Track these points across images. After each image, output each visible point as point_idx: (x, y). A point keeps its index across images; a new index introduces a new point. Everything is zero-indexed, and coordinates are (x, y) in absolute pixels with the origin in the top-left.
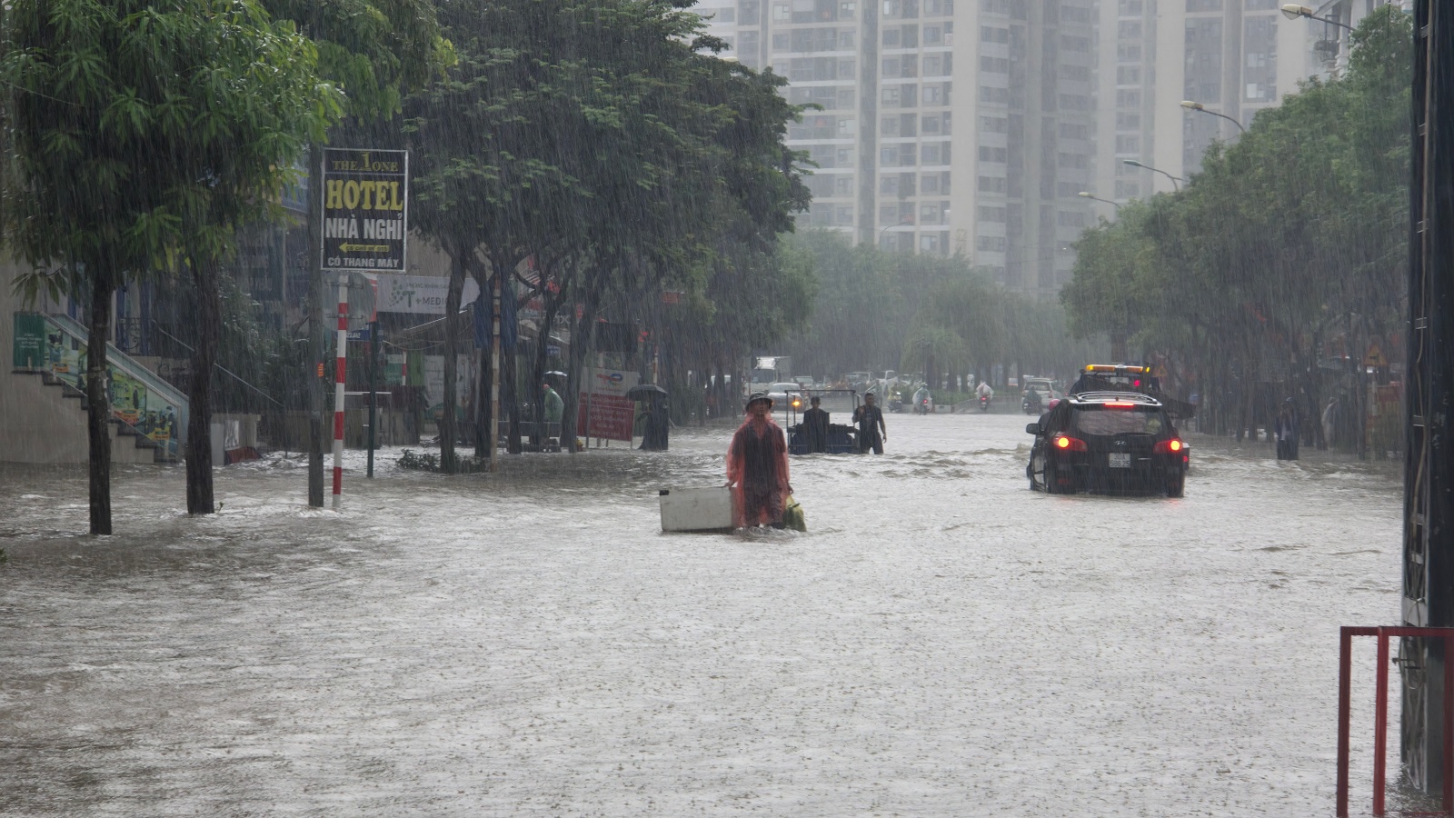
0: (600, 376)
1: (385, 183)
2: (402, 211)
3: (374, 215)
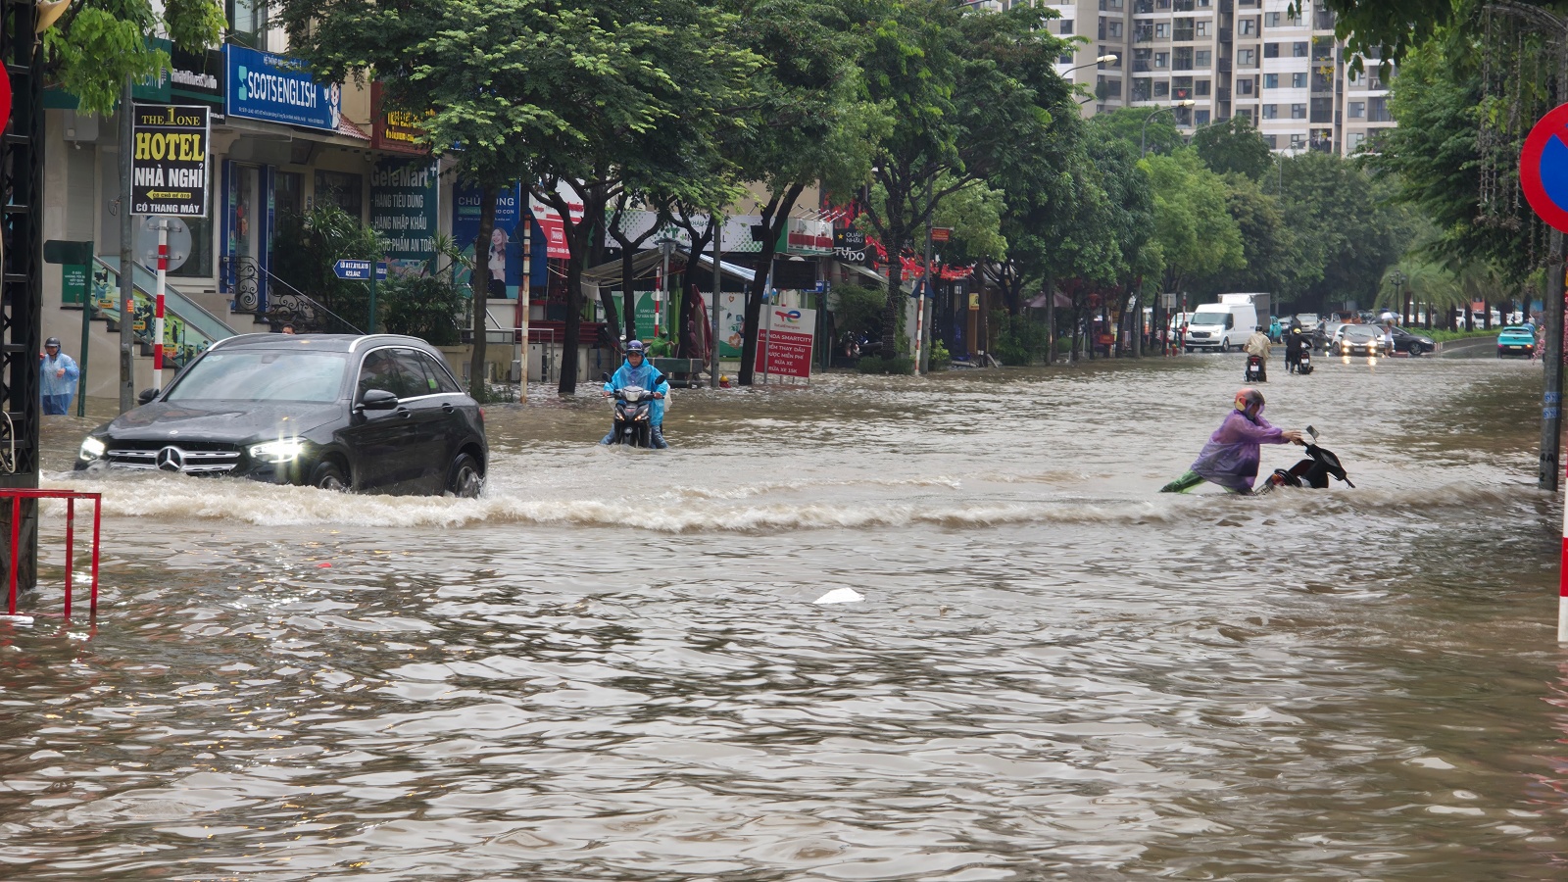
0: (777, 313)
1: (189, 136)
2: (203, 162)
3: (179, 165)
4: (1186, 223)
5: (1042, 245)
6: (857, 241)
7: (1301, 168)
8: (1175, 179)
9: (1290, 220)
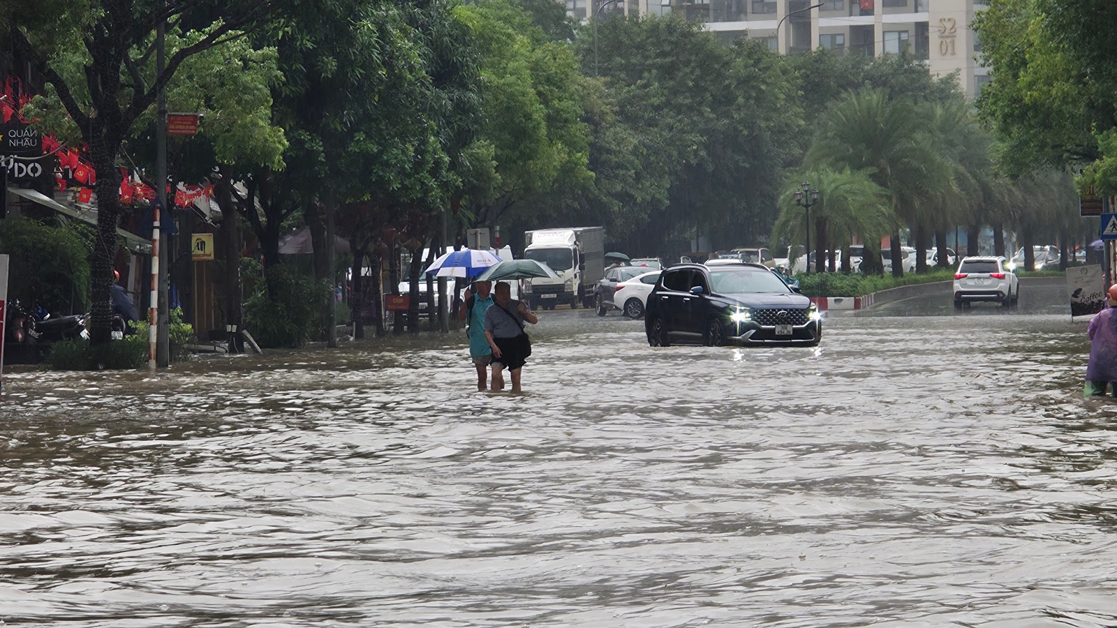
4: (528, 109)
5: (318, 146)
6: (27, 143)
7: (624, 39)
8: (498, 41)
9: (626, 115)
